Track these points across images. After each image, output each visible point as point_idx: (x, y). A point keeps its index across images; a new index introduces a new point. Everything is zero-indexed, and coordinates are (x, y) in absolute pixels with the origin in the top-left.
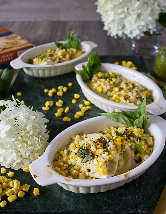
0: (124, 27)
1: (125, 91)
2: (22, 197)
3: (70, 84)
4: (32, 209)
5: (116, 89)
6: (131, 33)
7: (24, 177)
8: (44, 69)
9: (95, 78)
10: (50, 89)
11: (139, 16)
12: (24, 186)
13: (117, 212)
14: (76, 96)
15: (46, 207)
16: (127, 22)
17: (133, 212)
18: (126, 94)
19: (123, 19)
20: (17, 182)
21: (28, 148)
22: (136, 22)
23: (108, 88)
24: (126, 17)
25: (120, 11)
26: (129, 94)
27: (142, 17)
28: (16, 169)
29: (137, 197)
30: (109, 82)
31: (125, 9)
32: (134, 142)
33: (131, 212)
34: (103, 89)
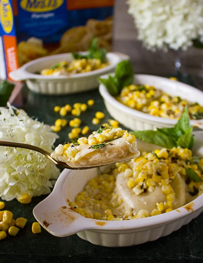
0: (165, 34)
1: (168, 106)
2: (15, 234)
3: (91, 102)
4: (29, 251)
5: (156, 104)
6: (175, 42)
7: (19, 210)
8: (55, 82)
9: (125, 90)
10: (63, 105)
11: (186, 17)
12: (18, 219)
13: (159, 257)
14: (99, 115)
15: (50, 249)
16: (169, 26)
17: (182, 258)
18: (169, 108)
19: (163, 22)
20: (7, 214)
21: (27, 165)
22: (181, 25)
23: (144, 101)
24: (168, 19)
25: (160, 10)
26: (174, 108)
27: (190, 18)
28: (9, 198)
29: (188, 238)
30: (145, 94)
31: (167, 8)
32: (183, 166)
33: (179, 257)
34: (136, 103)
